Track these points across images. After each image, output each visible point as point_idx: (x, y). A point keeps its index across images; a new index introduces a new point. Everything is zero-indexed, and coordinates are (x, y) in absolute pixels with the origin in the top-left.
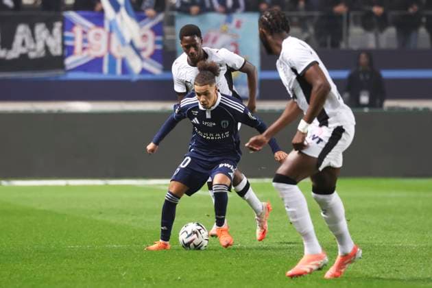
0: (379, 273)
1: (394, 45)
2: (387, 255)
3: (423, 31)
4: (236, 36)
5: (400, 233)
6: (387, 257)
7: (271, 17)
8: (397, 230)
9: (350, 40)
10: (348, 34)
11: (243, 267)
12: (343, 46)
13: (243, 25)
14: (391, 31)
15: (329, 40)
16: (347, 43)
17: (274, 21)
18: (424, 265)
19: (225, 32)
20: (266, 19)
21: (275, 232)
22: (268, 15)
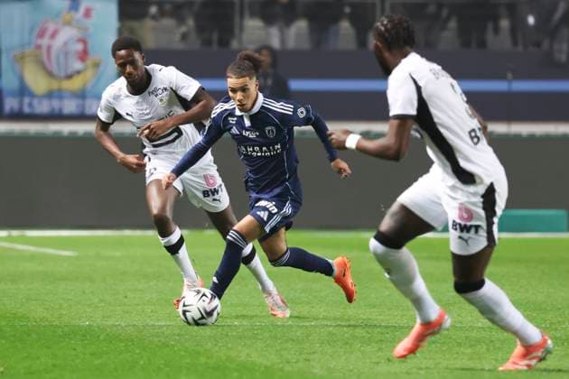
0: (282, 362)
1: (306, 45)
2: (295, 338)
3: (345, 25)
4: (86, 29)
5: (313, 307)
6: (293, 340)
7: (389, 26)
8: (308, 303)
9: (245, 37)
10: (241, 29)
11: (92, 354)
12: (235, 44)
13: (94, 13)
14: (301, 25)
15: (215, 37)
16: (240, 42)
17: (393, 32)
18: (345, 352)
19: (68, 23)
20: (383, 28)
21: (138, 305)
22: (385, 22)
